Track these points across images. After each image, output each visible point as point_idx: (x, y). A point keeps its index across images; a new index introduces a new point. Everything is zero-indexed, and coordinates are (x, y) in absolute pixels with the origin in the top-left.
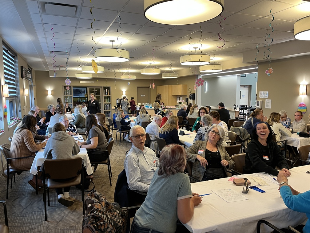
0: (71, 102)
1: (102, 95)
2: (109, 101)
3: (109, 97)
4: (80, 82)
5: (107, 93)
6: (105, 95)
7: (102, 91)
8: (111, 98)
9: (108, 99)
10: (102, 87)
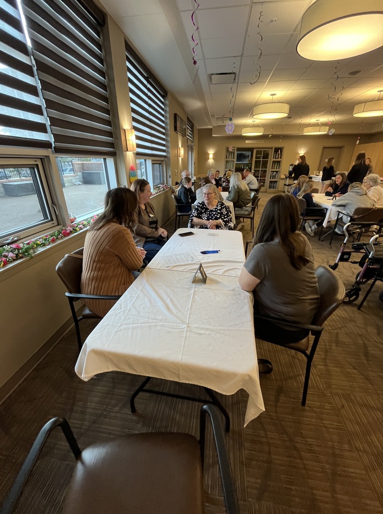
0: (233, 168)
1: (271, 159)
2: (278, 168)
3: (279, 162)
4: (247, 142)
5: (277, 157)
6: (275, 160)
7: (271, 154)
8: (281, 162)
9: (277, 164)
10: (272, 148)
